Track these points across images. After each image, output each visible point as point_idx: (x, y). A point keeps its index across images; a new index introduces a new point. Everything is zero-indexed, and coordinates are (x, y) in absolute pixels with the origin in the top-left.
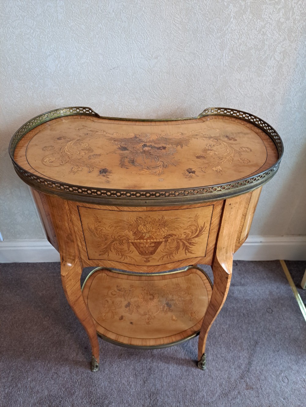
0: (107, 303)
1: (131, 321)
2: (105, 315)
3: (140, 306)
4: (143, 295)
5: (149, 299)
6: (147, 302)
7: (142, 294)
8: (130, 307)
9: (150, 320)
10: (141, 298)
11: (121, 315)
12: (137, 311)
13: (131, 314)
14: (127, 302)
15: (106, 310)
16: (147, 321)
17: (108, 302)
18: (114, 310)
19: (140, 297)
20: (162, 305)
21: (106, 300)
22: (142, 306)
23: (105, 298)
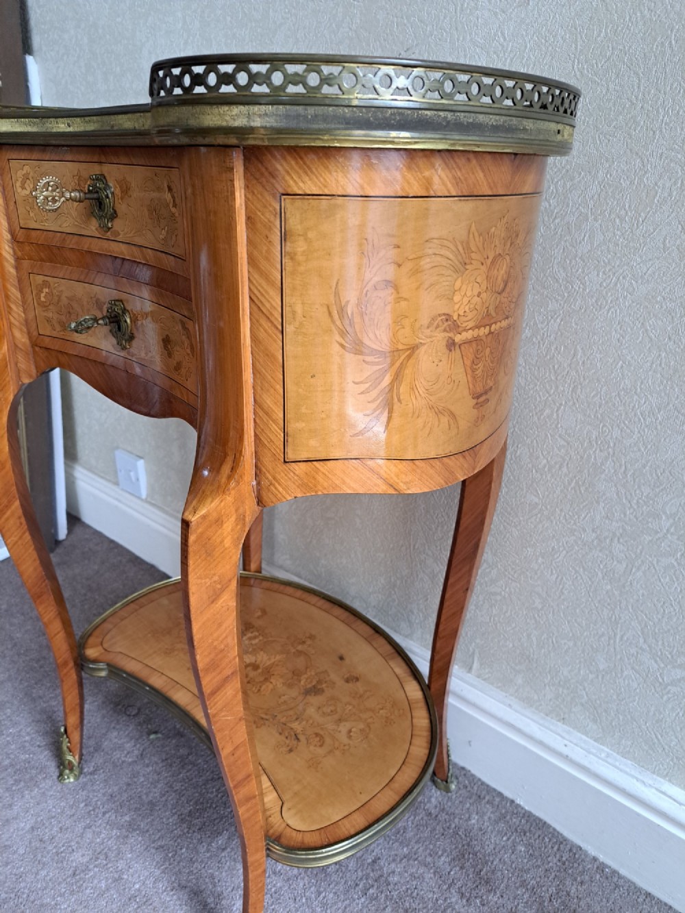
0: (353, 730)
1: (339, 661)
2: (382, 709)
3: (293, 672)
4: (261, 687)
5: (260, 671)
6: (271, 668)
7: (259, 690)
8: (314, 686)
9: (303, 640)
10: (271, 683)
11: (347, 684)
12: (307, 668)
13: (326, 671)
14: (308, 697)
15: (371, 717)
16: (309, 642)
17: (350, 731)
18: (350, 704)
19: (271, 686)
20: (251, 644)
21: (350, 737)
22: (287, 669)
23: (349, 744)
